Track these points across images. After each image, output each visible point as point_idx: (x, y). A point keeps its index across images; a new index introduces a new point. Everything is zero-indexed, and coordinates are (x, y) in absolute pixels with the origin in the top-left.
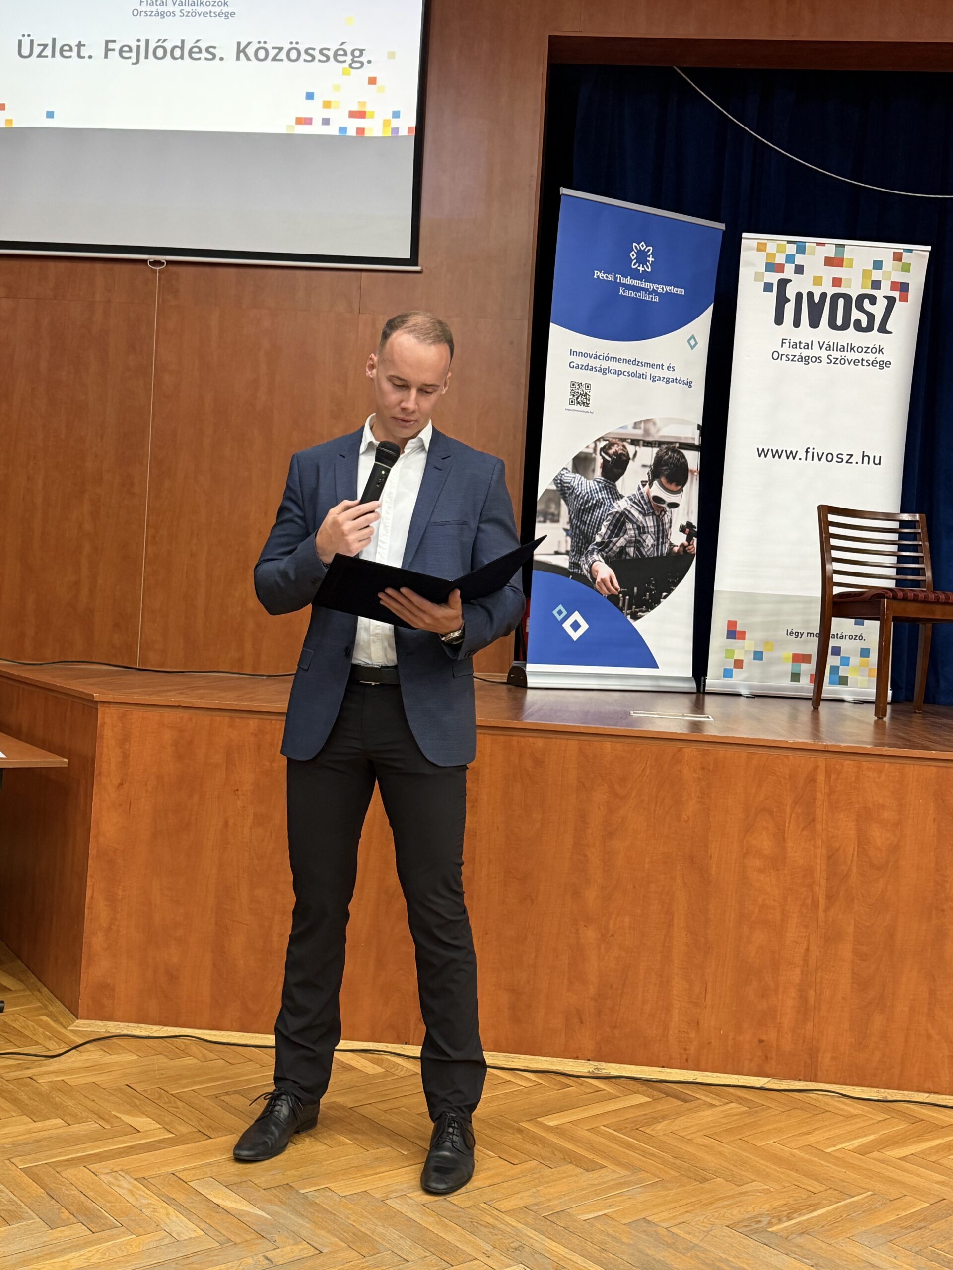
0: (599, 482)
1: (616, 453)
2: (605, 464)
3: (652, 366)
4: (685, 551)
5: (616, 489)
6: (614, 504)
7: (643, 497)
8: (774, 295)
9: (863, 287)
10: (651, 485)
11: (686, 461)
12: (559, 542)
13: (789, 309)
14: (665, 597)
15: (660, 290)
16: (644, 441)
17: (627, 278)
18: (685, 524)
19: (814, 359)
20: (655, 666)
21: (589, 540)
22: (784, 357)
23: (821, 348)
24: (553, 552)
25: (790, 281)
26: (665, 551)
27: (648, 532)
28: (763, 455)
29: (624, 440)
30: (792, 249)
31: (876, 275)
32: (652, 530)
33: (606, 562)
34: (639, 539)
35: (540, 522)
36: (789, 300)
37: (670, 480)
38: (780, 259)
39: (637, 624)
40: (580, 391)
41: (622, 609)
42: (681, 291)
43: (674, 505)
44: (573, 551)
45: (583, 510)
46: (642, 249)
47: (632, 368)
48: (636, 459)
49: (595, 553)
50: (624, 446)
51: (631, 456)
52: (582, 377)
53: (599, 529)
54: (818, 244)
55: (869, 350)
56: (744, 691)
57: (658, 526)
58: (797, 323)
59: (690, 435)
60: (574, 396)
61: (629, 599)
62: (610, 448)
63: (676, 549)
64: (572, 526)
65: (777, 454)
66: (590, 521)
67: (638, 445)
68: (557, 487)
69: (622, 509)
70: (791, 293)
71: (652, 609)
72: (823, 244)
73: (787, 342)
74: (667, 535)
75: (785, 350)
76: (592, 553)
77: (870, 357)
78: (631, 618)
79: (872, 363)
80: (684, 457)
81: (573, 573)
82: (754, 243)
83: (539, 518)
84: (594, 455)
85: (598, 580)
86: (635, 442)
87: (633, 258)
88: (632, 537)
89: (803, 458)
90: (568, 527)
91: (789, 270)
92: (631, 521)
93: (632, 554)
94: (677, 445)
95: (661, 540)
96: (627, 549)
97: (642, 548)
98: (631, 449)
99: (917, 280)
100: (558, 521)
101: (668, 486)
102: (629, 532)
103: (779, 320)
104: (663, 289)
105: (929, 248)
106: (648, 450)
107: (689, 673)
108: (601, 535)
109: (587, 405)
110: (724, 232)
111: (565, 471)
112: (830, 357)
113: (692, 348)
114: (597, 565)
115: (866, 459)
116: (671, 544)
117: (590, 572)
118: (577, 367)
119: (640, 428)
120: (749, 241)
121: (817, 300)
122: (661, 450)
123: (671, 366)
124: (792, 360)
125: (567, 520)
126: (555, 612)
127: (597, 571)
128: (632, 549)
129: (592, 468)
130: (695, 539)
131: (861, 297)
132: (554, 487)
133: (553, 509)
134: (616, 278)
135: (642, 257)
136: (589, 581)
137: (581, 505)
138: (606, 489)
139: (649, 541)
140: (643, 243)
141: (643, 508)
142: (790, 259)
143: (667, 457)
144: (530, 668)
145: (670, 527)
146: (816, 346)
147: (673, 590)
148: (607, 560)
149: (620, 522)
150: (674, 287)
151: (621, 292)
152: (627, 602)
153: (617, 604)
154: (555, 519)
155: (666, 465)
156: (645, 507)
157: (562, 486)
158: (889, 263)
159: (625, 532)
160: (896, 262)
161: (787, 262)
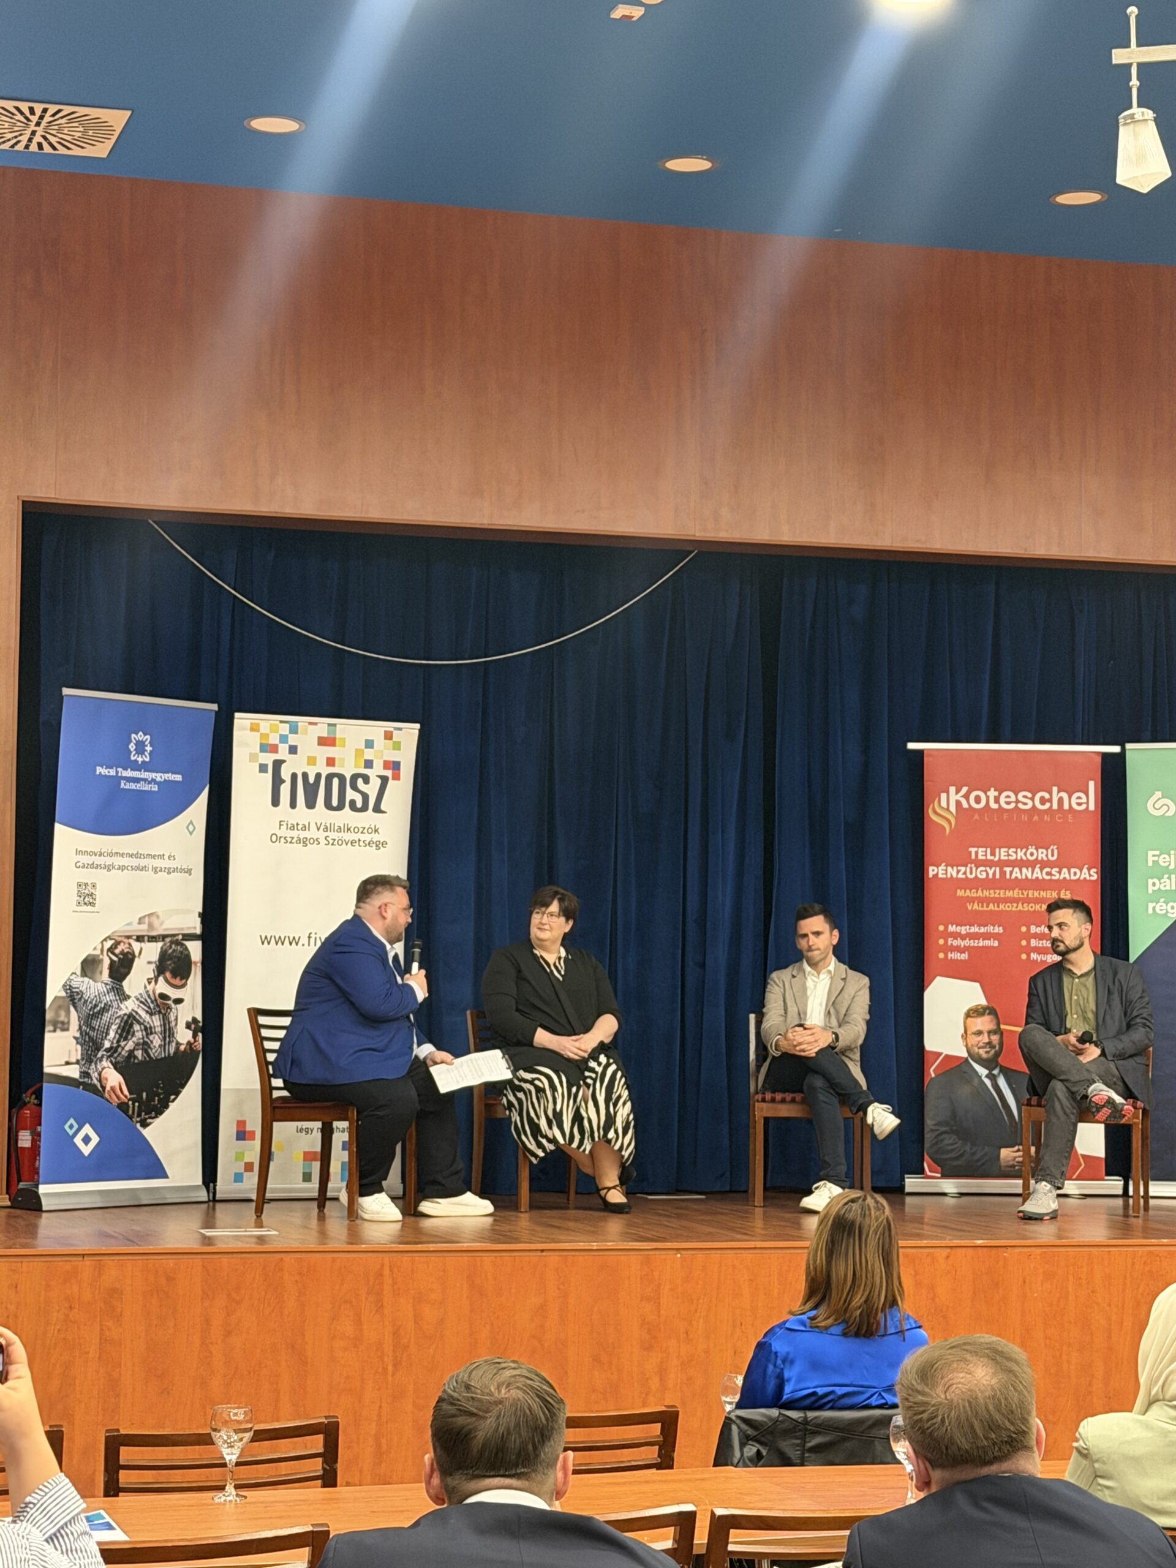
0: (106, 984)
1: (122, 952)
2: (112, 964)
3: (154, 857)
4: (191, 1048)
5: (123, 990)
6: (122, 1006)
7: (149, 996)
8: (269, 776)
9: (356, 767)
10: (156, 982)
11: (189, 952)
15: (158, 779)
16: (149, 937)
17: (127, 770)
18: (190, 1020)
20: (165, 1176)
21: (98, 1046)
22: (282, 839)
23: (318, 829)
24: (63, 1063)
25: (284, 761)
26: (172, 1051)
27: (155, 1033)
28: (266, 942)
29: (129, 937)
30: (285, 729)
31: (369, 754)
32: (158, 1029)
33: (116, 1068)
34: (146, 1039)
35: (50, 1031)
36: (284, 781)
37: (175, 975)
38: (274, 739)
39: (146, 1132)
40: (87, 892)
41: (131, 1118)
42: (178, 778)
43: (179, 1001)
44: (83, 1059)
45: (93, 1015)
46: (141, 739)
47: (135, 862)
48: (142, 956)
49: (104, 1059)
50: (130, 944)
51: (137, 954)
52: (87, 876)
53: (107, 1034)
54: (310, 723)
55: (365, 831)
57: (165, 1025)
58: (293, 805)
59: (192, 925)
60: (80, 896)
61: (139, 1106)
62: (116, 947)
63: (182, 1048)
64: (81, 1034)
65: (280, 941)
66: (99, 1026)
67: (143, 941)
68: (67, 993)
69: (130, 1010)
70: (286, 773)
71: (161, 1113)
72: (315, 724)
73: (284, 823)
74: (173, 1034)
75: (283, 832)
76: (101, 1060)
77: (367, 837)
78: (141, 1126)
79: (369, 844)
80: (186, 949)
81: (83, 1083)
82: (248, 723)
83: (49, 1028)
84: (101, 957)
85: (108, 1088)
86: (139, 939)
87: (132, 749)
88: (139, 1039)
89: (306, 943)
90: (78, 1035)
92: (139, 1022)
93: (140, 1057)
94: (180, 937)
95: (168, 1039)
96: (136, 1053)
97: (149, 1050)
98: (136, 946)
99: (408, 758)
100: (67, 1029)
101: (173, 981)
102: (136, 1034)
103: (276, 802)
104: (161, 777)
105: (418, 726)
106: (153, 944)
107: (199, 1181)
108: (109, 1040)
109: (92, 904)
110: (216, 713)
111: (74, 976)
112: (328, 838)
113: (191, 833)
114: (106, 1073)
116: (178, 1044)
117: (100, 1081)
118: (83, 867)
119: (144, 923)
120: (242, 721)
121: (312, 780)
122: (165, 945)
123: (172, 855)
124: (291, 842)
125: (77, 1027)
126: (66, 1127)
127: (106, 1079)
128: (140, 1052)
129: (100, 969)
130: (200, 1035)
131: (355, 777)
132: (63, 994)
133: (62, 1018)
134: (117, 772)
135: (140, 747)
136: (98, 1091)
137: (90, 1010)
138: (114, 991)
139: (156, 1041)
140: (141, 733)
141: (149, 1007)
142: (284, 739)
143: (170, 951)
144: (43, 1189)
145: (176, 1025)
146: (313, 827)
149: (127, 1025)
150: (172, 773)
151: (122, 785)
152: (136, 1108)
153: (126, 1112)
154: (65, 1027)
155: (170, 959)
156: (152, 1006)
157: (72, 992)
158: (380, 742)
159: (133, 1035)
160: (387, 741)
161: (281, 742)
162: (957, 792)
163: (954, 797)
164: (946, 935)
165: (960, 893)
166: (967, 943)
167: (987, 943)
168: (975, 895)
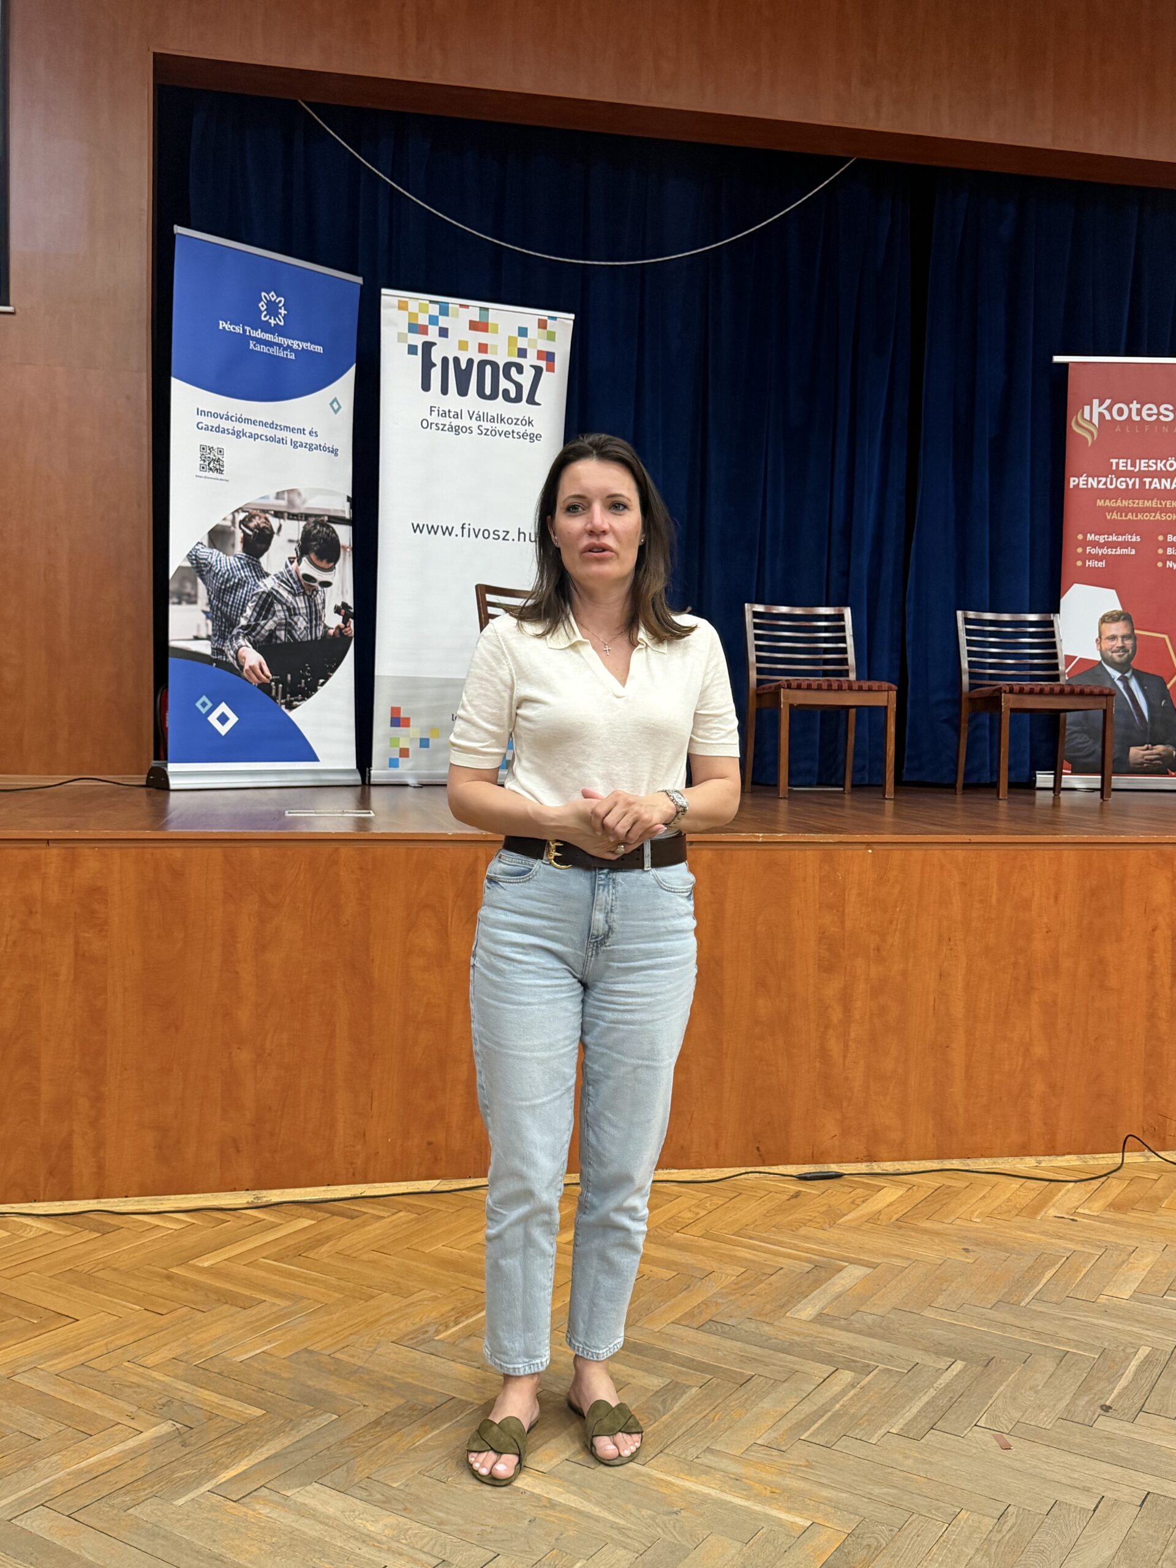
0: (240, 559)
1: (257, 526)
2: (246, 539)
3: (293, 430)
4: (341, 634)
5: (260, 567)
6: (260, 583)
7: (291, 575)
8: (418, 359)
9: (510, 354)
10: (299, 562)
11: (337, 536)
12: (198, 626)
13: (436, 374)
14: (323, 684)
15: (295, 346)
16: (289, 514)
17: (257, 330)
18: (339, 604)
19: (464, 430)
20: (315, 758)
21: (233, 624)
22: (433, 426)
23: (471, 418)
24: (192, 637)
25: (434, 344)
26: (320, 634)
27: (300, 614)
28: (418, 531)
29: (266, 511)
31: (522, 343)
32: (303, 611)
33: (254, 648)
34: (290, 621)
35: (174, 603)
36: (435, 365)
37: (321, 556)
38: (423, 320)
39: (293, 715)
40: (212, 456)
42: (319, 349)
43: (326, 584)
44: (215, 635)
45: (225, 590)
46: (273, 299)
47: (270, 432)
49: (241, 637)
50: (266, 519)
51: (275, 530)
53: (243, 611)
55: (519, 422)
56: (411, 781)
57: (310, 607)
58: (445, 390)
59: (340, 508)
60: (204, 461)
61: (283, 687)
62: (250, 521)
63: (331, 632)
64: (212, 608)
65: (433, 530)
66: (233, 602)
67: (283, 518)
68: (192, 563)
69: (269, 587)
70: (436, 357)
71: (309, 697)
72: (467, 307)
73: (436, 409)
74: (320, 617)
75: (434, 418)
76: (237, 638)
77: (521, 429)
78: (286, 708)
79: (523, 435)
80: (334, 531)
81: (216, 661)
82: (395, 301)
83: (173, 599)
84: (232, 528)
85: (246, 667)
86: (278, 514)
87: (263, 309)
88: (282, 619)
89: (460, 534)
90: (208, 609)
91: (433, 333)
92: (280, 602)
93: (283, 638)
94: (326, 518)
95: (314, 622)
96: (278, 633)
97: (294, 632)
98: (275, 522)
99: (563, 349)
100: (195, 602)
102: (278, 614)
103: (426, 386)
104: (298, 345)
105: (572, 316)
106: (294, 522)
107: (353, 765)
108: (246, 618)
109: (221, 472)
110: (362, 287)
111: (200, 546)
112: (480, 428)
113: (336, 412)
114: (243, 651)
115: (522, 536)
116: (325, 627)
117: (237, 659)
118: (207, 429)
119: (283, 499)
120: (390, 298)
121: (463, 366)
122: (308, 524)
123: (314, 431)
124: (442, 430)
125: (206, 600)
126: (198, 704)
127: (244, 658)
128: (283, 632)
129: (231, 542)
130: (352, 621)
131: (508, 366)
132: (188, 564)
133: (188, 588)
134: (245, 331)
135: (272, 308)
136: (235, 669)
137: (222, 584)
138: (249, 567)
139: (301, 623)
140: (273, 293)
141: (292, 588)
142: (433, 320)
143: (315, 531)
144: (172, 767)
145: (324, 608)
146: (465, 415)
147: (330, 676)
148: (255, 646)
149: (266, 604)
150: (312, 343)
151: (251, 346)
152: (280, 690)
153: (269, 693)
154: (192, 600)
155: (315, 540)
156: (294, 586)
157: (198, 563)
158: (533, 331)
159: (274, 614)
160: (541, 330)
161: (430, 323)
162: (1100, 405)
163: (1097, 409)
164: (1085, 543)
165: (1100, 503)
166: (1105, 551)
167: (1125, 551)
168: (1114, 505)
